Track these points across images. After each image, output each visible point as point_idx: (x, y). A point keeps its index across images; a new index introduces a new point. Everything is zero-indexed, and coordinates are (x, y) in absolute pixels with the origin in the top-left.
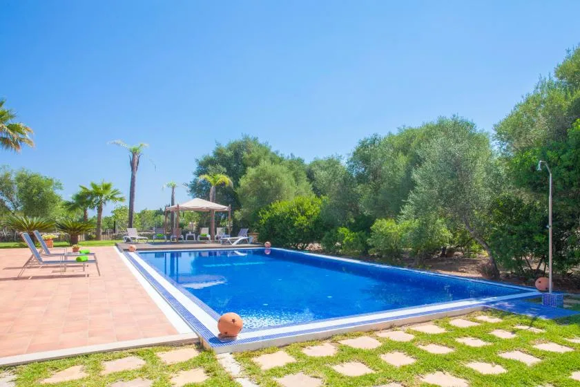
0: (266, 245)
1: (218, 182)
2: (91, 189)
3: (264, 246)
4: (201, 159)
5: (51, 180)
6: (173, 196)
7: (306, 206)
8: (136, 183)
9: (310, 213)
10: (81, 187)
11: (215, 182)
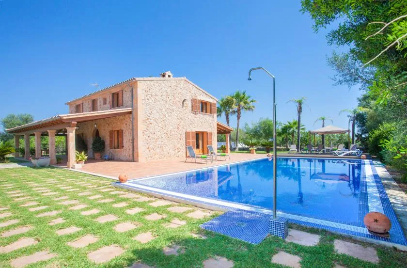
2: (288, 124)
10: (284, 123)
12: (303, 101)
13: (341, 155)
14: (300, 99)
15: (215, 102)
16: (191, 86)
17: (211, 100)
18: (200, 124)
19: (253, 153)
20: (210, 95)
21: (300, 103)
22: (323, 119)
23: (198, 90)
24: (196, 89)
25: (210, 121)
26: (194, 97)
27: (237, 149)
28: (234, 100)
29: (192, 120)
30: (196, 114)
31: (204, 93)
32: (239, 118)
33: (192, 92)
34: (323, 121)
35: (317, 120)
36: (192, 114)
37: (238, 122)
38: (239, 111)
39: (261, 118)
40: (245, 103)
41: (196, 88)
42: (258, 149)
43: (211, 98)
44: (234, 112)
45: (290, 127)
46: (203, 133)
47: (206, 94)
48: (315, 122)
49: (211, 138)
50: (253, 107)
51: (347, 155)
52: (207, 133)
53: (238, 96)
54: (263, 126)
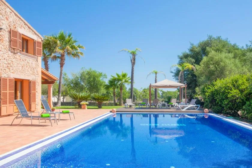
0: (205, 111)
1: (185, 69)
2: (116, 77)
3: (204, 112)
4: (181, 55)
5: (101, 73)
6: (156, 79)
7: (240, 82)
8: (134, 72)
9: (243, 87)
10: (112, 76)
11: (183, 69)
12: (137, 53)
13: (184, 110)
14: (133, 50)
15: (40, 40)
16: (8, 10)
17: (35, 38)
18: (21, 68)
19: (84, 108)
20: (34, 30)
21: (134, 54)
22: (156, 73)
23: (18, 19)
24: (15, 17)
25: (34, 66)
26: (12, 28)
27: (60, 104)
28: (58, 42)
29: (10, 62)
30: (14, 53)
31: (25, 24)
32: (62, 65)
33: (11, 19)
34: (156, 75)
35: (150, 73)
36: (9, 52)
37: (61, 70)
38: (62, 57)
39: (82, 68)
40: (73, 47)
41: (16, 15)
42: (90, 104)
43: (36, 34)
44: (55, 58)
45: (119, 80)
46: (22, 81)
47: (29, 27)
48: (148, 75)
49: (35, 89)
50: (81, 53)
51: (188, 109)
52: (29, 82)
53: (62, 38)
54: (87, 76)
